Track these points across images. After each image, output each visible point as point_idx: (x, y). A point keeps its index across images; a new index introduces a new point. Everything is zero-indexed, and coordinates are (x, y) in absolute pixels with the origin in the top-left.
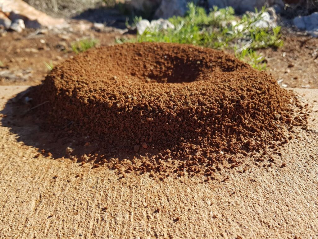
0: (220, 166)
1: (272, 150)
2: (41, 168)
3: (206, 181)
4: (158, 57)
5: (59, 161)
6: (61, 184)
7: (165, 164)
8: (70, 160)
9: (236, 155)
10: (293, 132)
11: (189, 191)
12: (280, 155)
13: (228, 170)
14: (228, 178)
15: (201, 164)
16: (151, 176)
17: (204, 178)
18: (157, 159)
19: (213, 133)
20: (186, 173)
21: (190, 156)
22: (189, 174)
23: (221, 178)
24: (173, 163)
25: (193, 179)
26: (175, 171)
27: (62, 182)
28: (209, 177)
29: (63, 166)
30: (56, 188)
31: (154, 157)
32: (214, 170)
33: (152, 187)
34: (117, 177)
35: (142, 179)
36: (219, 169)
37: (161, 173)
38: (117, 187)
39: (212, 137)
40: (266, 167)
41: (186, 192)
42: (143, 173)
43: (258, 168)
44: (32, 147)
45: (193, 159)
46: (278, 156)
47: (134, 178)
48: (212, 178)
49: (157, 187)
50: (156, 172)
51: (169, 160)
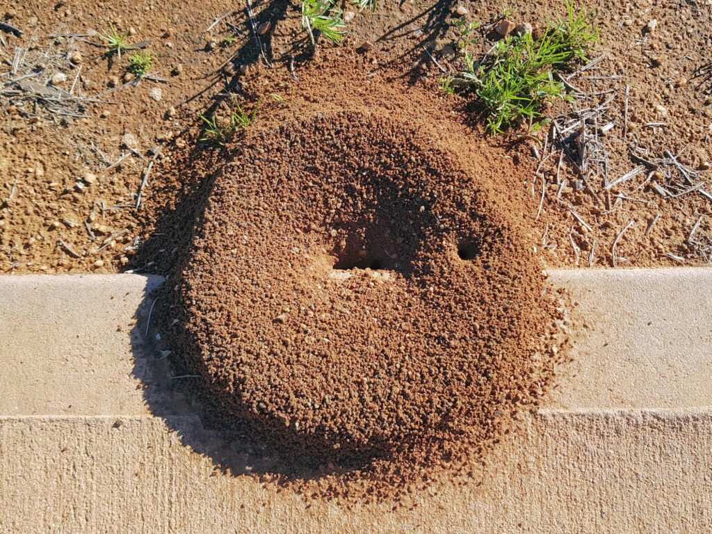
0: (413, 487)
1: (477, 455)
2: (224, 493)
3: (394, 508)
4: (350, 174)
5: (241, 480)
6: (252, 516)
7: (354, 486)
8: (252, 479)
9: (433, 469)
10: (515, 419)
11: (375, 524)
12: (484, 464)
13: (419, 492)
14: (415, 505)
15: (393, 485)
16: (338, 504)
17: (393, 504)
18: (345, 481)
19: (411, 447)
20: (375, 498)
21: (382, 476)
22: (378, 500)
23: (409, 504)
24: (362, 484)
25: (381, 506)
26: (364, 496)
27: (252, 513)
28: (398, 503)
29: (247, 489)
30: (248, 522)
31: (342, 477)
32: (404, 493)
33: (340, 519)
34: (304, 506)
35: (329, 507)
36: (410, 492)
37: (350, 499)
38: (306, 520)
39: (409, 451)
40: (462, 486)
41: (372, 525)
42: (330, 499)
43: (452, 487)
44: (204, 457)
45: (384, 479)
46: (481, 467)
47: (322, 508)
48: (401, 505)
49: (345, 519)
50: (344, 498)
51: (359, 481)
